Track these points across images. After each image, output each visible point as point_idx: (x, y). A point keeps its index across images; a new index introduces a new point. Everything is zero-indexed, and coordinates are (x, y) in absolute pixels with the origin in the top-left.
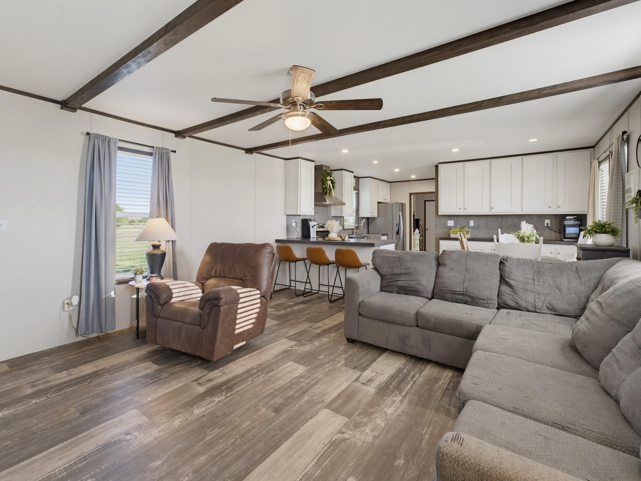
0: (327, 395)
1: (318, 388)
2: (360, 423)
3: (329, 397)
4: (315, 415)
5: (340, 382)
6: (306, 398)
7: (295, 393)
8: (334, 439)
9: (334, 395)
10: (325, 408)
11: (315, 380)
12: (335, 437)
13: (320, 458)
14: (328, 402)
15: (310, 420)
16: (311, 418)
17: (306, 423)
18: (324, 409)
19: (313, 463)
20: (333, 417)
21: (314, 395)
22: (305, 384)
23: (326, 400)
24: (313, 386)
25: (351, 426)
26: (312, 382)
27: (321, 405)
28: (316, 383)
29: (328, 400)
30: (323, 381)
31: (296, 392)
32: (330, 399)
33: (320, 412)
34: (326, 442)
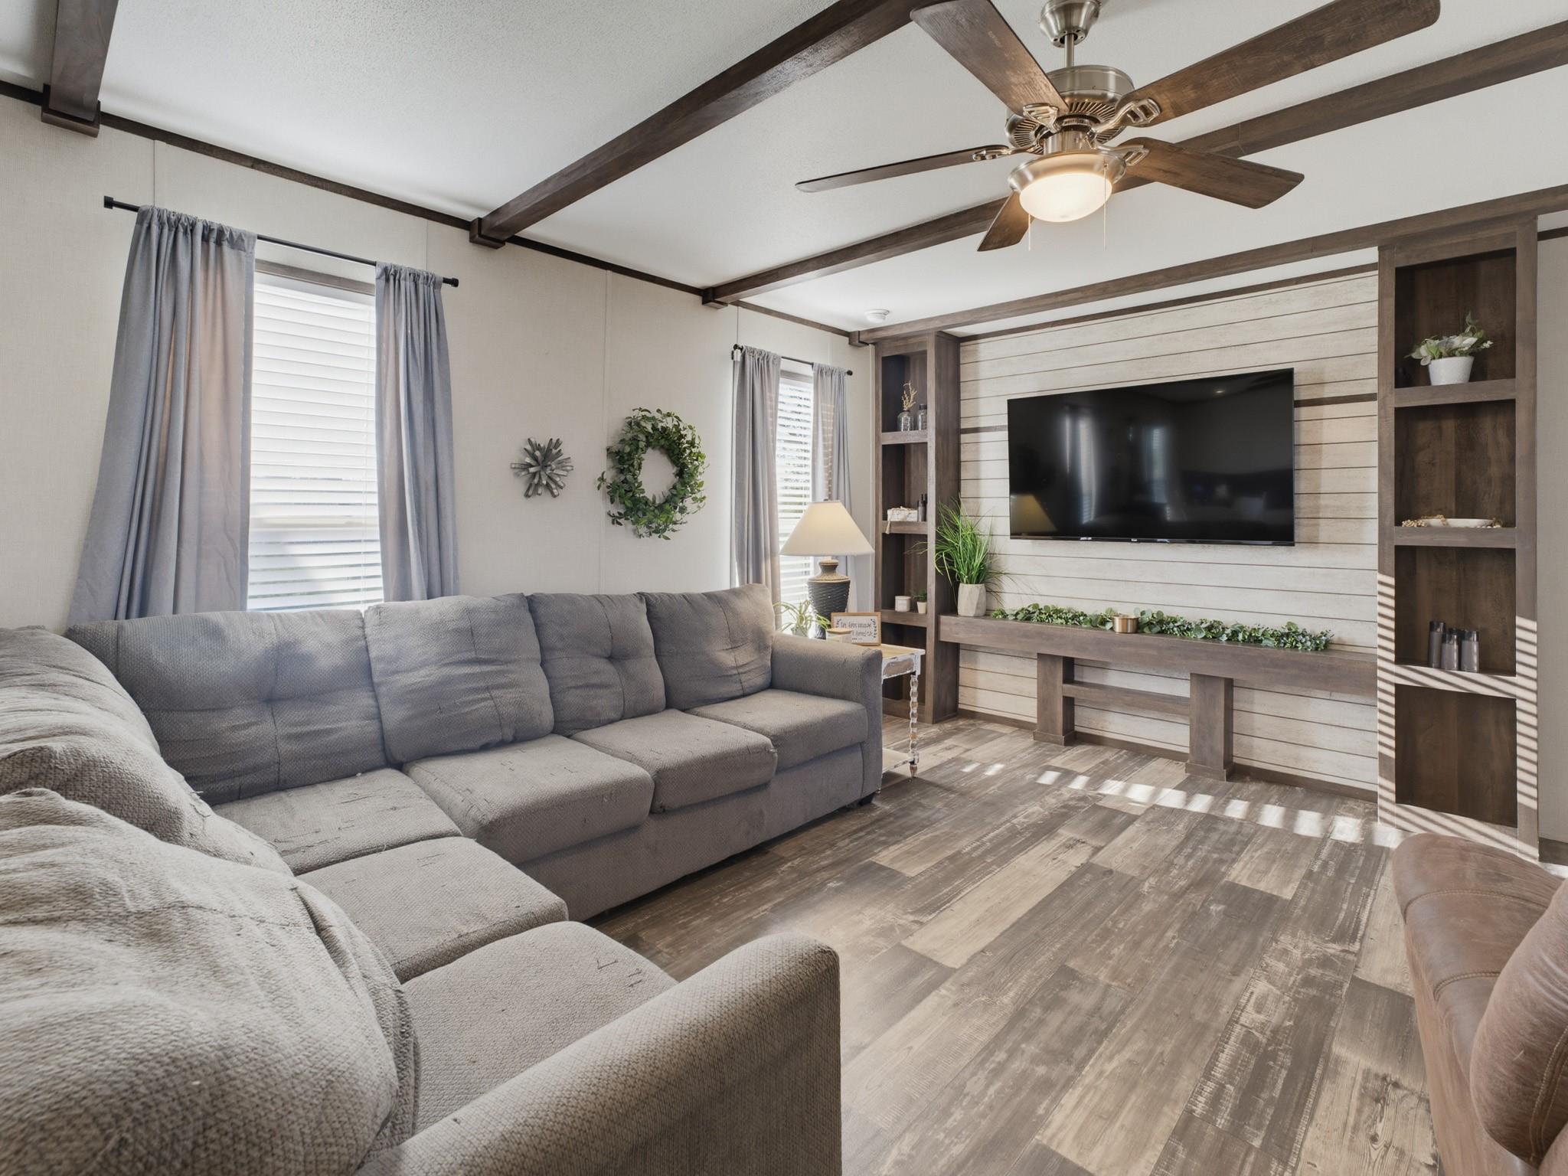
0: (950, 1003)
1: (979, 1029)
2: (879, 935)
3: (943, 997)
4: (974, 956)
5: (910, 1048)
6: (1007, 999)
7: (1043, 1020)
8: (934, 915)
9: (932, 1000)
10: (955, 970)
11: (993, 1066)
12: (930, 917)
13: (957, 895)
14: (947, 984)
15: (986, 947)
16: (983, 951)
17: (992, 942)
18: (957, 967)
19: (967, 891)
20: (935, 950)
21: (987, 1006)
22: (1023, 1052)
23: (953, 988)
24: (997, 1040)
25: (898, 932)
26: (1001, 1056)
27: (965, 979)
28: (989, 1050)
29: (948, 990)
30: (965, 1059)
31: (1041, 1022)
32: (943, 992)
33: (964, 961)
34: (948, 912)
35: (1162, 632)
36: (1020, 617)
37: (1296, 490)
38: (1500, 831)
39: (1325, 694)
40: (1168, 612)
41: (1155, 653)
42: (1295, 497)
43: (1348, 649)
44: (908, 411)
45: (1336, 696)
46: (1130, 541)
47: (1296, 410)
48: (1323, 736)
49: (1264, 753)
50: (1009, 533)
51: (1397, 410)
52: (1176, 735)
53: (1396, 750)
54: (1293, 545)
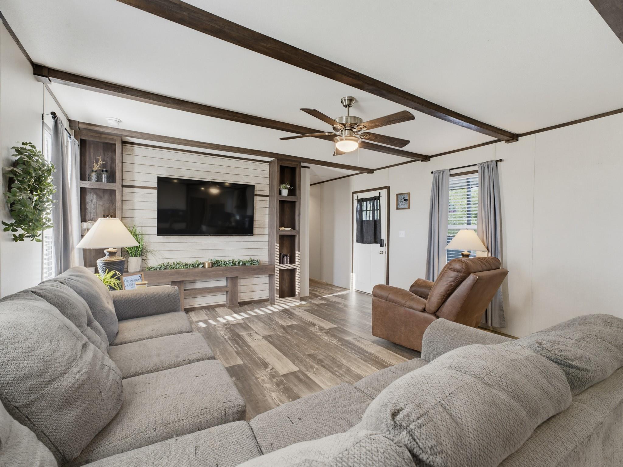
35: (218, 266)
36: (162, 268)
37: (254, 220)
38: (293, 298)
39: (256, 276)
40: (219, 259)
41: (221, 272)
42: (254, 222)
43: (261, 263)
44: (96, 171)
45: (259, 276)
46: (208, 236)
47: (255, 197)
48: (257, 288)
49: (244, 297)
50: (156, 234)
51: (280, 201)
52: (221, 299)
53: (279, 287)
54: (253, 235)
